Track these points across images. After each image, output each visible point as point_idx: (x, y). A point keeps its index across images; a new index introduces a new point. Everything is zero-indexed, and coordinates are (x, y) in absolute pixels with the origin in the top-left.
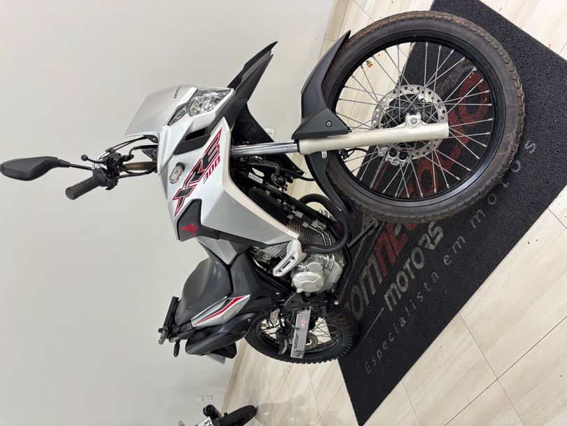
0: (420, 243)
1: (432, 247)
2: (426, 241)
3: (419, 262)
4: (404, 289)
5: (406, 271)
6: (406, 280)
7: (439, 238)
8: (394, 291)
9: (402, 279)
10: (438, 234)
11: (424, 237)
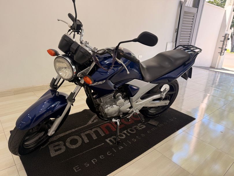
0: (133, 127)
1: (141, 129)
2: (136, 127)
3: (133, 131)
5: (124, 133)
6: (124, 135)
11: (135, 127)
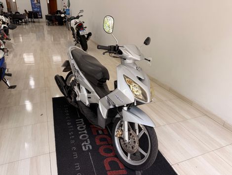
0: (88, 140)
1: (82, 144)
2: (87, 142)
3: (83, 137)
4: (78, 128)
5: (84, 130)
6: (81, 130)
7: (84, 148)
8: (82, 123)
9: (83, 128)
10: (85, 148)
11: (89, 142)
